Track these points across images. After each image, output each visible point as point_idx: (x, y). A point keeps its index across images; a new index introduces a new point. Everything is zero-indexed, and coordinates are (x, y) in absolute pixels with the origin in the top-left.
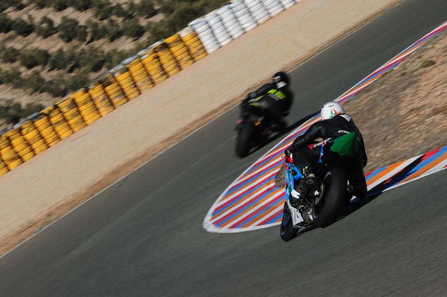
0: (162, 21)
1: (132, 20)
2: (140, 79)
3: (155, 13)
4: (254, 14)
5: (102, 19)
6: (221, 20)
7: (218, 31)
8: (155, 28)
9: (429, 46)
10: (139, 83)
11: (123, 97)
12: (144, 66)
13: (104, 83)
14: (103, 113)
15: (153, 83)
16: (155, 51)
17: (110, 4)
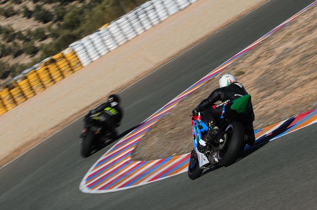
0: (51, 44)
1: (30, 42)
2: (35, 84)
3: (45, 38)
4: (116, 38)
5: (8, 42)
6: (92, 43)
7: (91, 50)
8: (46, 48)
9: (240, 61)
10: (34, 87)
11: (23, 97)
12: (38, 75)
13: (10, 87)
14: (9, 108)
15: (44, 87)
16: (46, 64)
17: (13, 31)
